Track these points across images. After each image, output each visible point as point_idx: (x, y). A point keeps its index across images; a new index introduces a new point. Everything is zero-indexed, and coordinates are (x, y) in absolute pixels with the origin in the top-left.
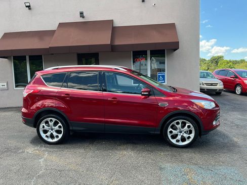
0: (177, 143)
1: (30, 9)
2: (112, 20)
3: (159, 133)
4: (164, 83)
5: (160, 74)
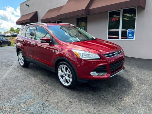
4: (133, 38)
5: (130, 31)
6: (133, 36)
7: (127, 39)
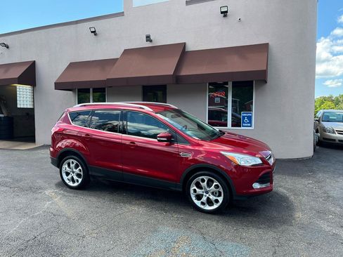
0: (202, 207)
1: (95, 35)
2: (185, 43)
3: (181, 190)
4: (251, 126)
5: (245, 115)
6: (250, 122)
7: (242, 128)
